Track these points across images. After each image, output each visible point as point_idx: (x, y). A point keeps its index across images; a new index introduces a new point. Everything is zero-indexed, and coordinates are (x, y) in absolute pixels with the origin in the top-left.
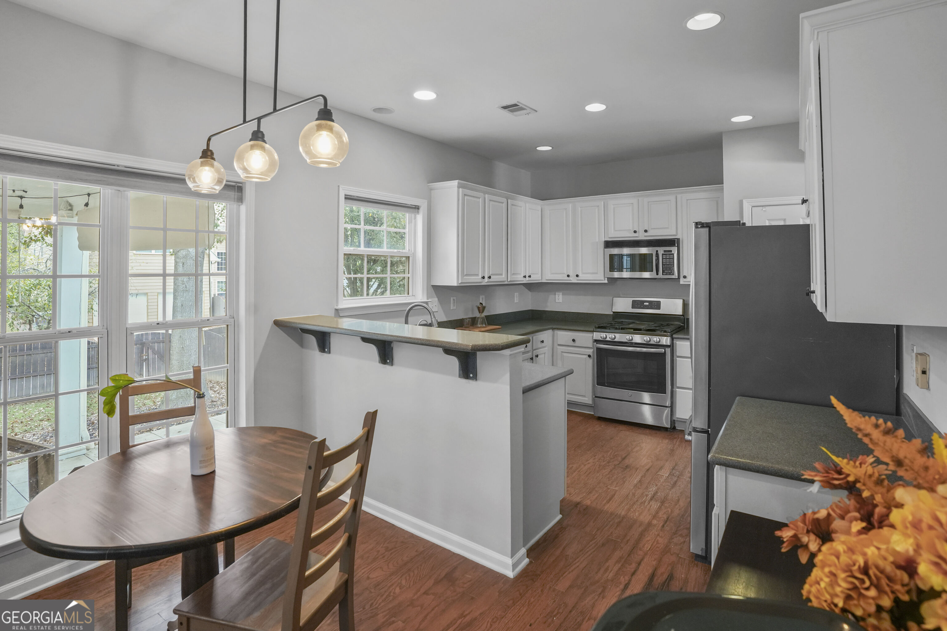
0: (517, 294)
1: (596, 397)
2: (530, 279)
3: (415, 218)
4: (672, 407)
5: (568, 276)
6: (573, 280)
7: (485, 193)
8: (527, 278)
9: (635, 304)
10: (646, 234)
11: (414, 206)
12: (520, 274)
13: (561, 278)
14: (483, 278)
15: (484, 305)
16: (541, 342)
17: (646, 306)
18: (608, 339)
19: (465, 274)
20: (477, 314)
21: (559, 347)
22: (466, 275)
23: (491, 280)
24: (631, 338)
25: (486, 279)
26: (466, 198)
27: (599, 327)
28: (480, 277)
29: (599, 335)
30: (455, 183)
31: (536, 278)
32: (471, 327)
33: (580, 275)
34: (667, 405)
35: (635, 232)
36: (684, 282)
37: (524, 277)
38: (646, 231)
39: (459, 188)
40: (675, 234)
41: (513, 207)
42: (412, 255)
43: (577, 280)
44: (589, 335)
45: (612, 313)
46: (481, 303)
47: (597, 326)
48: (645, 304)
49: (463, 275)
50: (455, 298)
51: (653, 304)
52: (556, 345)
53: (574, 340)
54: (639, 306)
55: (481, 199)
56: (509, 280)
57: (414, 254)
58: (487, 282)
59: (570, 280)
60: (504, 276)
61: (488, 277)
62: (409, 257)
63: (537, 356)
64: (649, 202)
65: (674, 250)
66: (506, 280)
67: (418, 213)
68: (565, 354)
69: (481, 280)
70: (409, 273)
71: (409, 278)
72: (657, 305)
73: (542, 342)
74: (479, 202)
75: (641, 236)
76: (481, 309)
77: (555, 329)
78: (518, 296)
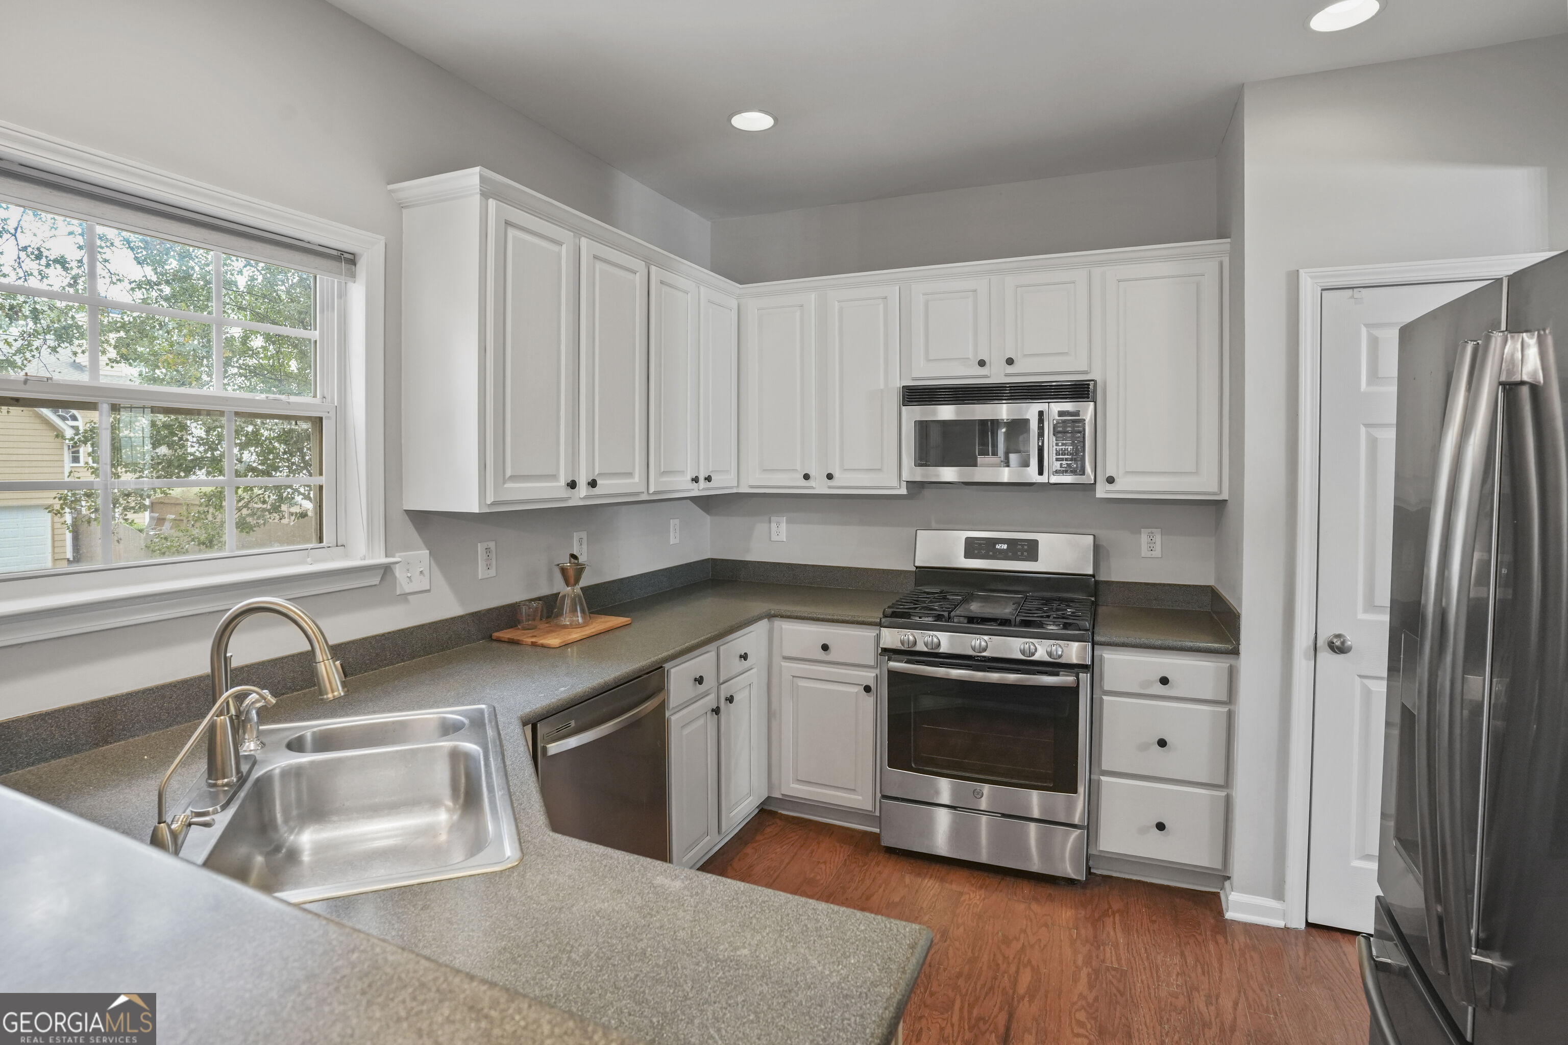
0: (677, 521)
1: (885, 797)
2: (708, 485)
3: (343, 294)
4: (1090, 827)
5: (807, 477)
6: (819, 486)
7: (579, 232)
8: (702, 484)
9: (973, 548)
10: (1010, 369)
11: (335, 253)
12: (682, 472)
13: (789, 482)
14: (572, 485)
15: (582, 559)
16: (741, 657)
17: (1001, 551)
18: (920, 647)
19: (509, 473)
20: (559, 586)
21: (785, 664)
22: (511, 477)
23: (596, 491)
24: (983, 644)
25: (583, 490)
26: (511, 232)
27: (895, 615)
28: (562, 482)
29: (892, 637)
30: (471, 177)
31: (725, 483)
32: (543, 626)
33: (837, 475)
34: (1076, 821)
35: (982, 363)
36: (1108, 492)
37: (693, 480)
38: (1010, 362)
39: (487, 199)
40: (1084, 368)
41: (665, 289)
42: (332, 414)
43: (830, 487)
44: (869, 633)
45: (914, 569)
46: (573, 556)
47: (889, 611)
48: (998, 547)
49: (502, 478)
50: (492, 545)
51: (1019, 547)
52: (777, 658)
53: (825, 648)
54: (983, 552)
55: (564, 246)
56: (651, 491)
57: (341, 410)
58: (586, 497)
59: (812, 488)
60: (636, 479)
61: (589, 484)
62: (321, 419)
63: (730, 699)
64: (1017, 287)
65: (1087, 410)
66: (644, 489)
67: (353, 276)
68: (802, 683)
69: (566, 493)
70: (321, 474)
71: (321, 487)
72: (1030, 550)
73: (744, 657)
74: (559, 256)
75: (996, 375)
76: (571, 573)
77: (775, 616)
78: (678, 527)
